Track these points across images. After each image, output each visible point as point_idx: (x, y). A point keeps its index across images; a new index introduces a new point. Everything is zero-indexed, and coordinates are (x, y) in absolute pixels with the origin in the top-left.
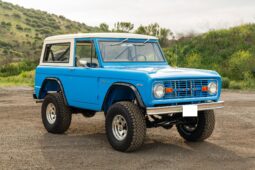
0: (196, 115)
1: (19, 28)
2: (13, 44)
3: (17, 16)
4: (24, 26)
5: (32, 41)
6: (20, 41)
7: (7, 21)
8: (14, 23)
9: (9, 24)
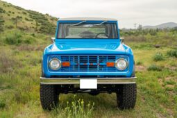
0: (96, 87)
1: (27, 20)
2: (25, 28)
3: (25, 13)
4: (29, 19)
5: (35, 26)
6: (28, 26)
7: (20, 15)
8: (24, 16)
9: (21, 17)
